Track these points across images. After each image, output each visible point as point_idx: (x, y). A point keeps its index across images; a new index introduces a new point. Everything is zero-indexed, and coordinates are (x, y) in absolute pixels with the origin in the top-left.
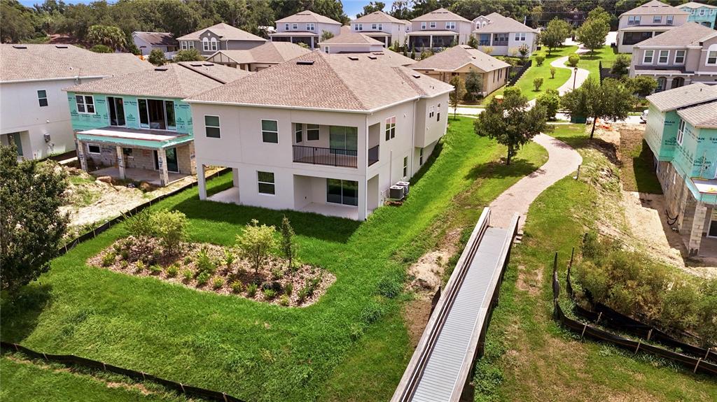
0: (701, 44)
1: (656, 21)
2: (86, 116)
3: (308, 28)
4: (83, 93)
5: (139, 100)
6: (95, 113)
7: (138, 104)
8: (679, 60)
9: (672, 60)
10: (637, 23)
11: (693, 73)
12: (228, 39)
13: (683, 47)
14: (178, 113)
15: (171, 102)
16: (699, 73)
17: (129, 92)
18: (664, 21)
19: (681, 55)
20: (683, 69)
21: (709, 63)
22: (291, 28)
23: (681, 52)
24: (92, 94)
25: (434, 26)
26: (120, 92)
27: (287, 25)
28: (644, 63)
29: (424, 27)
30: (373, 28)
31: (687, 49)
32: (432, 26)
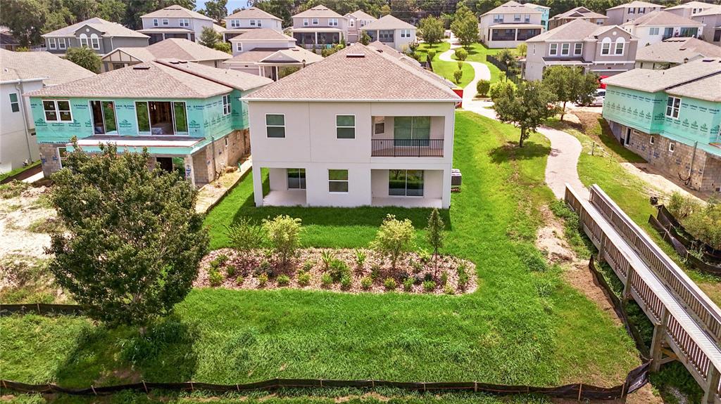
0: (596, 37)
1: (516, 19)
2: (59, 124)
3: (182, 24)
4: (54, 98)
5: (136, 102)
6: (72, 121)
7: (135, 107)
8: (578, 52)
9: (572, 52)
10: (501, 21)
11: (591, 62)
12: (112, 35)
13: (580, 40)
14: (191, 115)
15: (182, 103)
16: (596, 62)
17: (122, 93)
18: (523, 20)
19: (580, 47)
20: (582, 59)
21: (603, 53)
22: (160, 23)
23: (579, 45)
24: (68, 98)
25: (317, 23)
26: (108, 95)
27: (155, 21)
28: (550, 55)
29: (306, 24)
30: (251, 24)
31: (584, 42)
32: (314, 23)
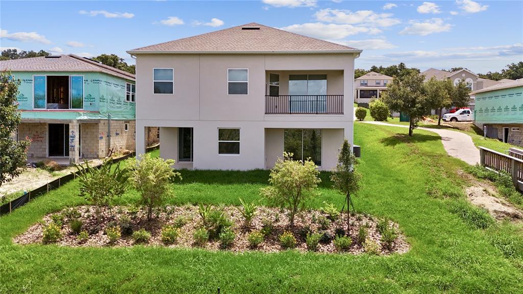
0: (449, 78)
1: (377, 83)
5: (35, 77)
7: (33, 82)
10: (366, 85)
18: (382, 84)
